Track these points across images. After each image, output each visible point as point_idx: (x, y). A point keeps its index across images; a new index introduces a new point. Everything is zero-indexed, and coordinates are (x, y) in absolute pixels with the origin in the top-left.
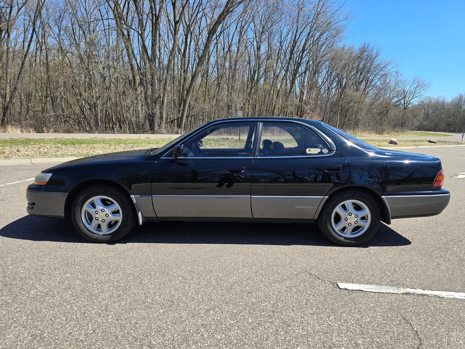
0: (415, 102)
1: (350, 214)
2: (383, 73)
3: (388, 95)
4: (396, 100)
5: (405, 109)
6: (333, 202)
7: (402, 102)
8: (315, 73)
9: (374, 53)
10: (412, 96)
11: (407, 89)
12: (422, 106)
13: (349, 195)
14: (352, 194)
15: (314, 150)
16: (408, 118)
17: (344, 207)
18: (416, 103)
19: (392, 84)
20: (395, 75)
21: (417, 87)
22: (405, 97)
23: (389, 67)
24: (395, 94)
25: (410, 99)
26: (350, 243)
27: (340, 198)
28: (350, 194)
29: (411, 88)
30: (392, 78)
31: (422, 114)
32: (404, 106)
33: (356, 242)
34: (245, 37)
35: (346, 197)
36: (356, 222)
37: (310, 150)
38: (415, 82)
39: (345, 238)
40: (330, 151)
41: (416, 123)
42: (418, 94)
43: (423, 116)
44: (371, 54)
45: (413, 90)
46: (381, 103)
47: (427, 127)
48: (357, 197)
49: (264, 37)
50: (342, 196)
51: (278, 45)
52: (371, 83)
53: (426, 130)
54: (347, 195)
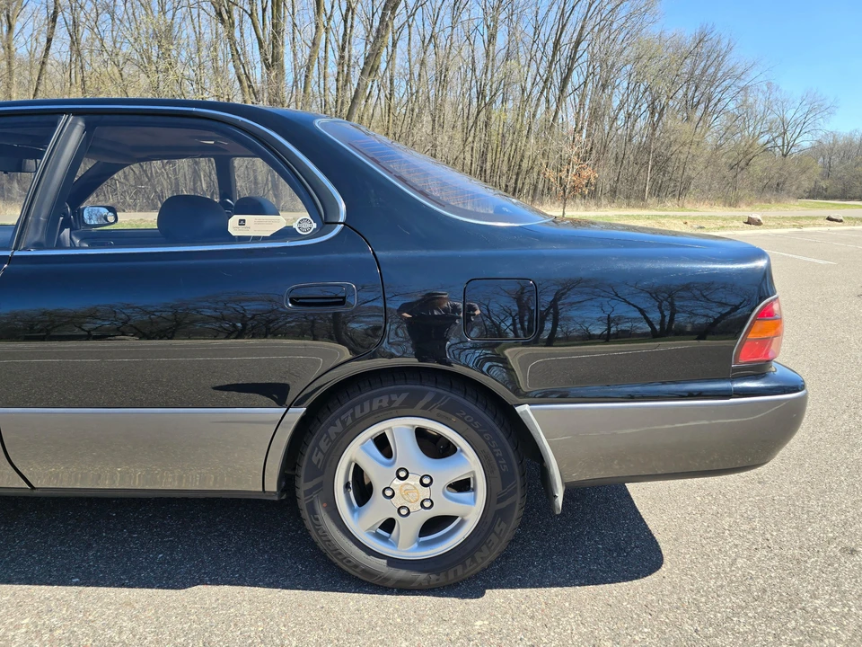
0: (805, 142)
1: (402, 474)
2: (742, 84)
3: (751, 129)
4: (765, 138)
5: (785, 156)
6: (332, 430)
7: (779, 142)
8: (604, 87)
9: (723, 45)
10: (798, 130)
11: (789, 115)
12: (818, 150)
13: (391, 402)
14: (404, 396)
15: (260, 222)
16: (790, 174)
17: (382, 443)
18: (806, 145)
19: (760, 108)
20: (765, 88)
21: (810, 111)
22: (785, 133)
23: (753, 73)
24: (766, 127)
25: (794, 136)
26: (412, 582)
27: (358, 414)
28: (394, 397)
29: (797, 115)
30: (761, 96)
31: (818, 168)
32: (782, 150)
33: (433, 577)
34: (465, 17)
35: (380, 407)
36: (427, 504)
37: (242, 222)
38: (804, 103)
39: (393, 562)
40: (325, 223)
41: (806, 185)
42: (811, 127)
43: (820, 170)
44: (718, 48)
45: (802, 118)
46: (737, 145)
47: (829, 191)
48: (425, 408)
49: (503, 16)
50: (367, 405)
51: (531, 31)
52: (716, 105)
53: (826, 198)
54: (385, 400)
